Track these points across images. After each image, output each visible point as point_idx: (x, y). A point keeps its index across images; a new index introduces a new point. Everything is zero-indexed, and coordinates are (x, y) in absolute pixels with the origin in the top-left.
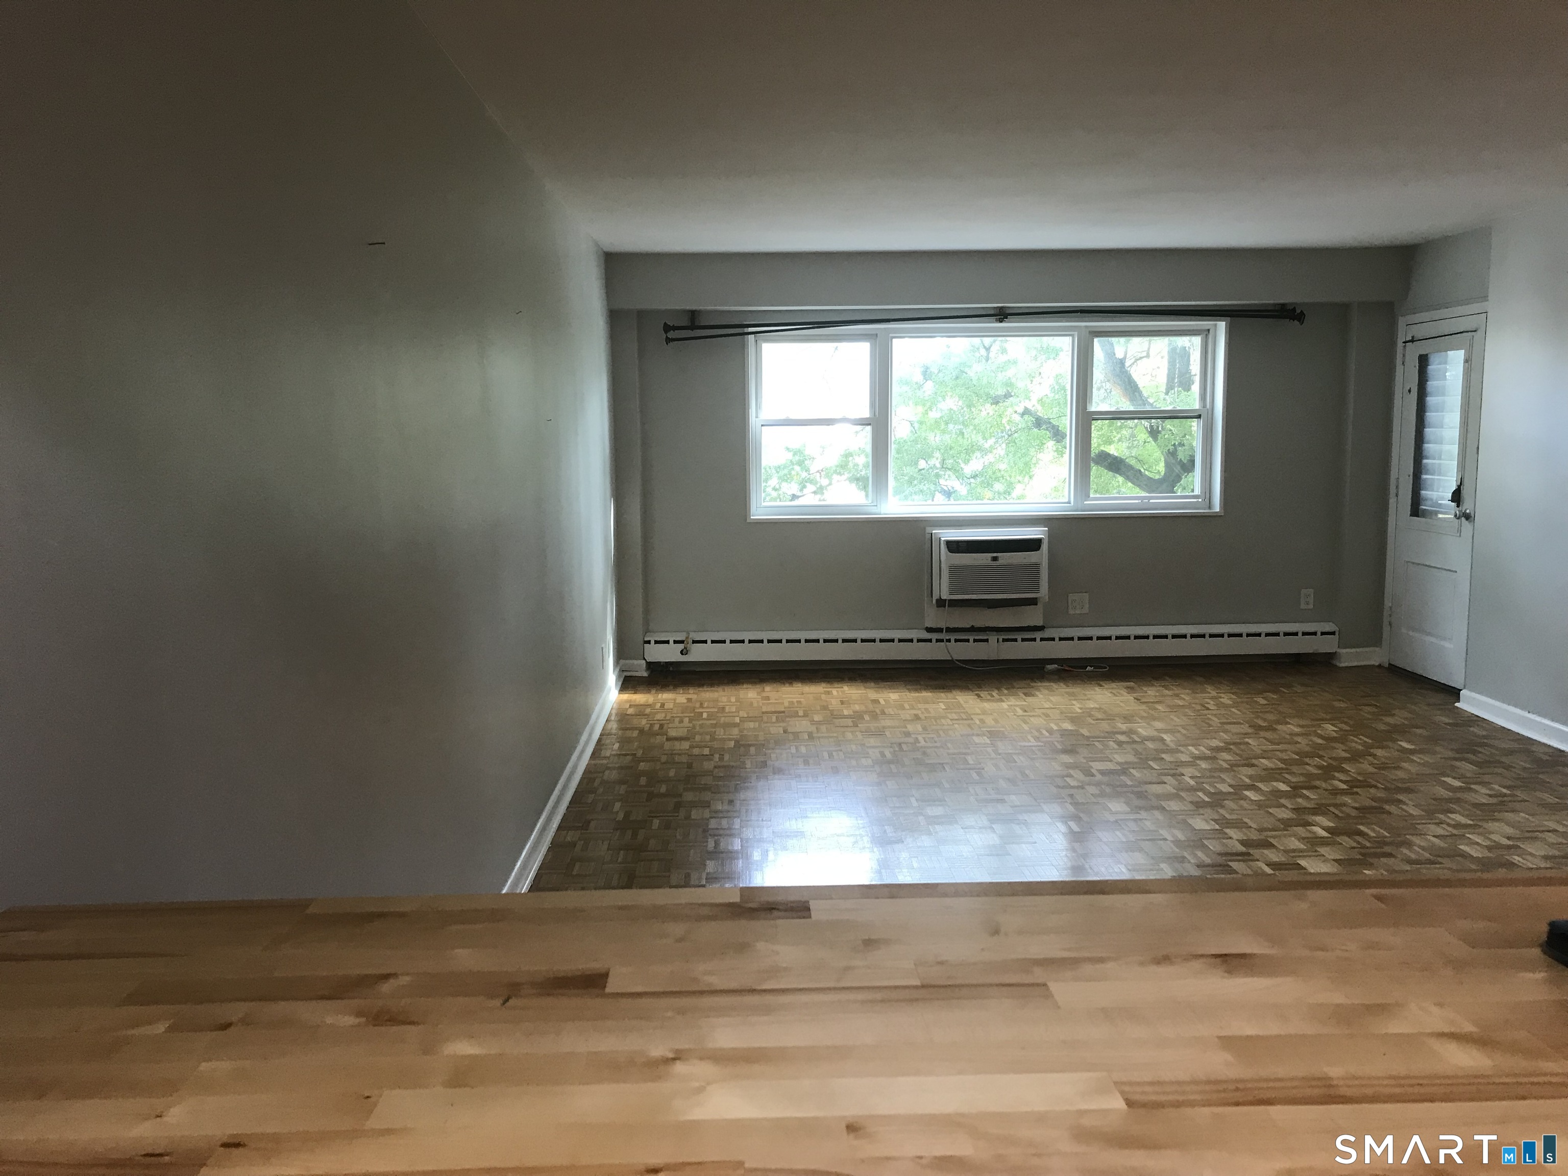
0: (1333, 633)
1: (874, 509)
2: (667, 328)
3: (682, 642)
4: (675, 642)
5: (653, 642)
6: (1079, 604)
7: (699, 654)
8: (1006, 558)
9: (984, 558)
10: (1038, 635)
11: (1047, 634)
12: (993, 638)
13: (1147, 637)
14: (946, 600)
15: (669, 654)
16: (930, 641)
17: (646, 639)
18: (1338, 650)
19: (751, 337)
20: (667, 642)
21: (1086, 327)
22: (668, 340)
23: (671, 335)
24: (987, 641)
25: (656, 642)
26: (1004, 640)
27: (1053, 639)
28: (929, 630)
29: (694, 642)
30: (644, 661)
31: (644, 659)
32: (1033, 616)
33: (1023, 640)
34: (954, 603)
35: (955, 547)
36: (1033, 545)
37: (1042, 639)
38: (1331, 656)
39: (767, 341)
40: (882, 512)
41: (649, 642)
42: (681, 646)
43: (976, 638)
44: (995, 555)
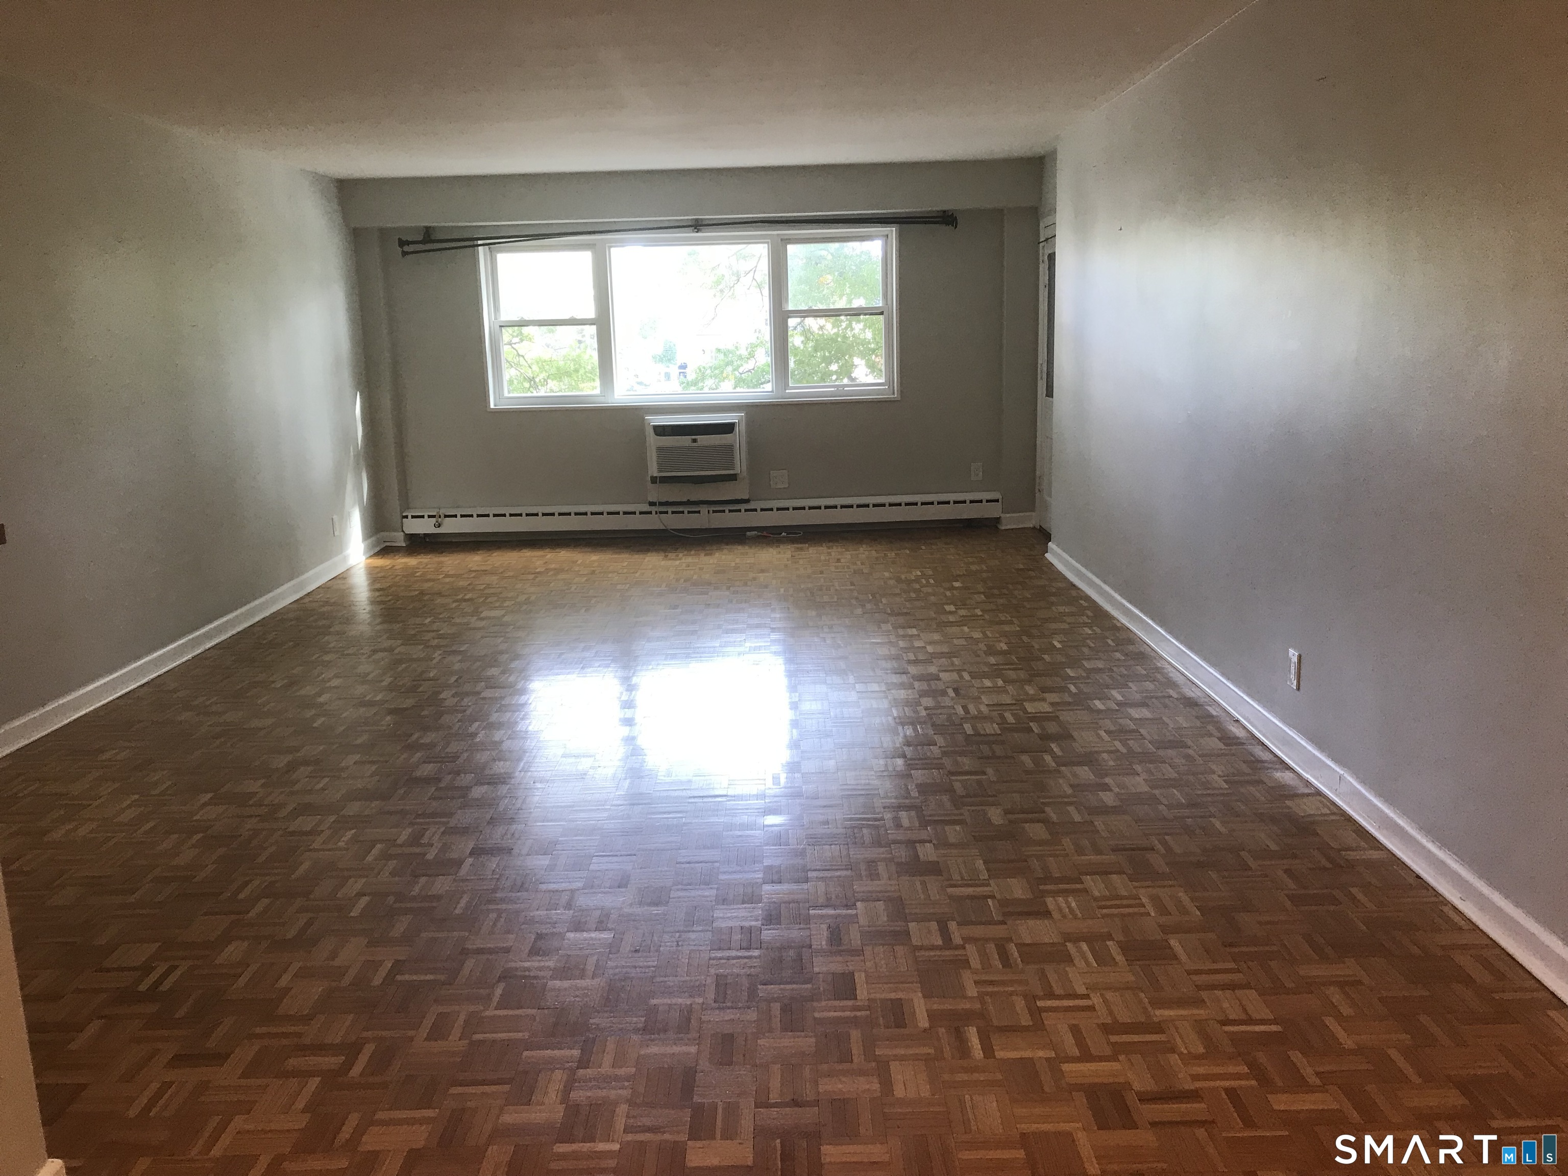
0: (997, 501)
1: (602, 399)
2: (402, 243)
3: (434, 516)
4: (429, 517)
5: (410, 517)
6: (780, 479)
7: (450, 527)
8: (703, 440)
9: (685, 441)
10: (743, 507)
11: (751, 505)
12: (704, 509)
13: (836, 507)
14: (656, 477)
15: (424, 527)
16: (650, 513)
17: (404, 514)
18: (1002, 515)
19: (480, 248)
20: (423, 517)
21: (778, 235)
22: (405, 254)
23: (406, 249)
24: (699, 512)
25: (413, 517)
26: (714, 512)
27: (755, 510)
28: (652, 504)
29: (446, 516)
30: (402, 533)
31: (403, 531)
32: (739, 491)
33: (730, 511)
34: (664, 480)
35: (661, 431)
36: (728, 428)
37: (746, 510)
38: (998, 520)
39: (501, 251)
40: (610, 401)
41: (406, 517)
42: (434, 520)
43: (690, 510)
44: (694, 437)
